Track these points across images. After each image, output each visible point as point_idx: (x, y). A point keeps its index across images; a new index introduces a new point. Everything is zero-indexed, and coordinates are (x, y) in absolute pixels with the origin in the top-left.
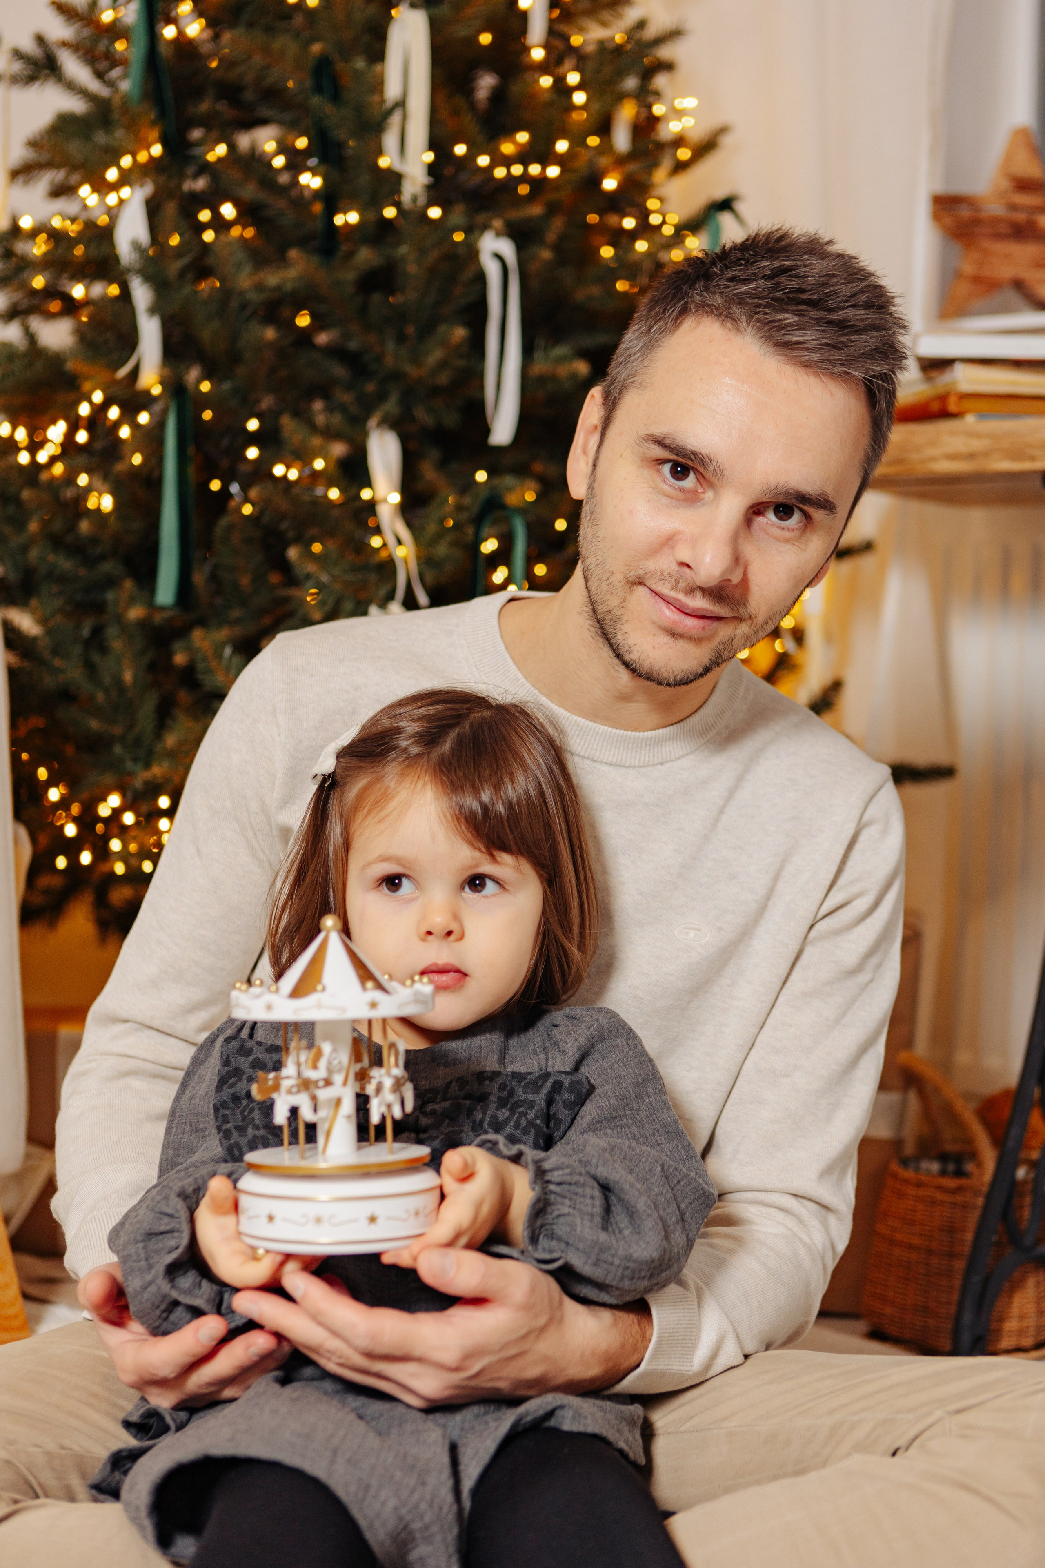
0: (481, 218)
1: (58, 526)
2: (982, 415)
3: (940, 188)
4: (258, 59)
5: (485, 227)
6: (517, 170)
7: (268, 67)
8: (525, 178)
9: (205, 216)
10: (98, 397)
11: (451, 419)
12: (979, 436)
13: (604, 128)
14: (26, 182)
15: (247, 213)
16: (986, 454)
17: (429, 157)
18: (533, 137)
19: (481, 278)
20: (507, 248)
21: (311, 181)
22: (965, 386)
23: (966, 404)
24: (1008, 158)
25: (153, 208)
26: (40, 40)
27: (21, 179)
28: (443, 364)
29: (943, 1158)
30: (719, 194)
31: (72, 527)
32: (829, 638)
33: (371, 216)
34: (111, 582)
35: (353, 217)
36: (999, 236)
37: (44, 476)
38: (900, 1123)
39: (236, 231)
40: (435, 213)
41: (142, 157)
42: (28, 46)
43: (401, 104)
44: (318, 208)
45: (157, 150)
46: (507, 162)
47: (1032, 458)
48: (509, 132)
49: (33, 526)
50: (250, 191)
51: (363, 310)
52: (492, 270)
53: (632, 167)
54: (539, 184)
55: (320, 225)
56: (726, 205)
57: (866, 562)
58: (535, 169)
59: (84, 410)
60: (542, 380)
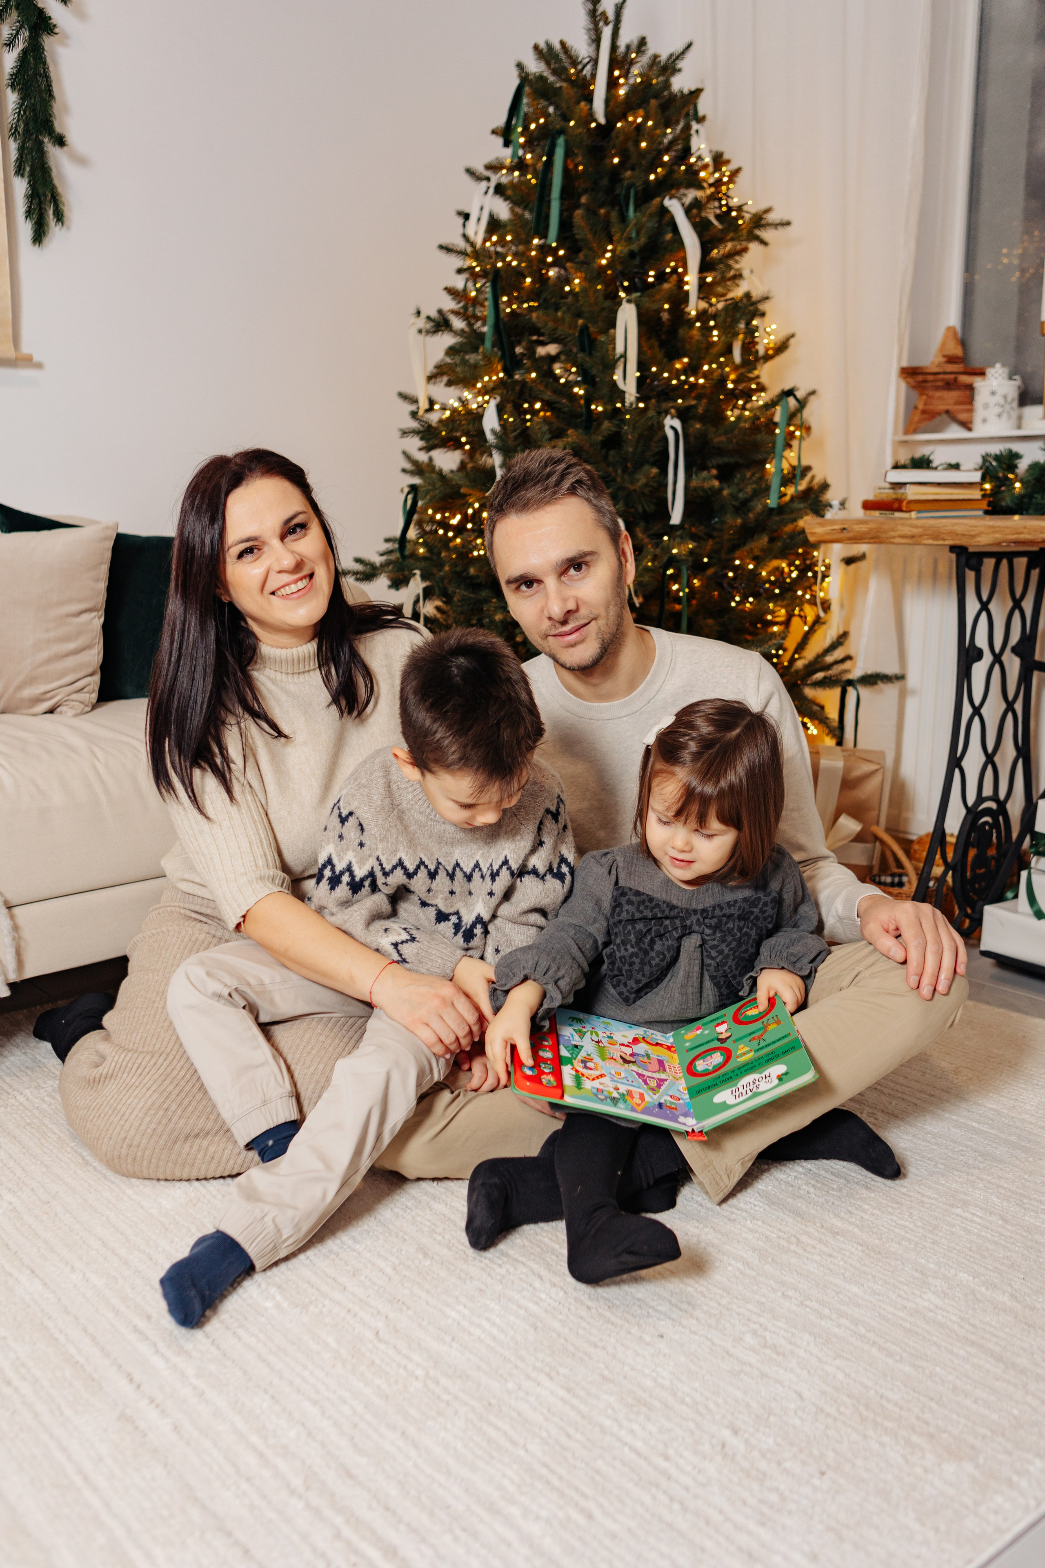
0: (665, 405)
1: (458, 569)
2: (919, 511)
3: (905, 364)
4: (550, 324)
5: (667, 412)
6: (683, 378)
7: (555, 329)
8: (686, 382)
9: (526, 406)
10: (477, 505)
11: (651, 508)
12: (917, 527)
13: (728, 351)
14: (434, 384)
15: (547, 405)
16: (921, 536)
17: (638, 374)
18: (690, 359)
19: (665, 439)
20: (677, 424)
21: (579, 391)
22: (911, 497)
23: (912, 506)
24: (944, 344)
25: (500, 409)
26: (440, 312)
27: (433, 380)
28: (646, 485)
29: (893, 875)
30: (787, 387)
31: (466, 569)
32: (842, 606)
33: (609, 407)
34: (487, 601)
35: (600, 409)
36: (938, 388)
37: (452, 544)
38: (871, 858)
39: (542, 414)
40: (641, 405)
41: (494, 378)
42: (434, 314)
43: (624, 356)
44: (582, 402)
45: (501, 375)
46: (677, 374)
47: (944, 540)
48: (679, 357)
49: (447, 568)
50: (548, 395)
51: (606, 457)
52: (670, 434)
53: (742, 370)
54: (694, 386)
55: (584, 410)
56: (790, 393)
57: (861, 565)
58: (692, 379)
59: (470, 511)
60: (695, 489)
